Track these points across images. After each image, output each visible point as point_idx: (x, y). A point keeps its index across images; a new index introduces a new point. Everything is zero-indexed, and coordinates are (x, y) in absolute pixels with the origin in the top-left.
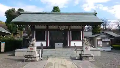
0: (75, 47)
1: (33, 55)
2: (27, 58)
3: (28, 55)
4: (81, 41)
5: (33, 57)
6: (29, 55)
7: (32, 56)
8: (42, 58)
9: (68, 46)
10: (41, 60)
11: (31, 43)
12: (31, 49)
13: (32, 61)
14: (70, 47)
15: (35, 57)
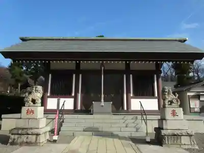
0: (143, 113)
1: (31, 129)
2: (16, 137)
3: (21, 129)
4: (155, 98)
5: (32, 134)
6: (23, 129)
7: (29, 132)
8: (55, 138)
9: (125, 109)
10: (55, 141)
11: (30, 98)
12: (27, 112)
13: (28, 144)
14: (129, 112)
15: (38, 135)
